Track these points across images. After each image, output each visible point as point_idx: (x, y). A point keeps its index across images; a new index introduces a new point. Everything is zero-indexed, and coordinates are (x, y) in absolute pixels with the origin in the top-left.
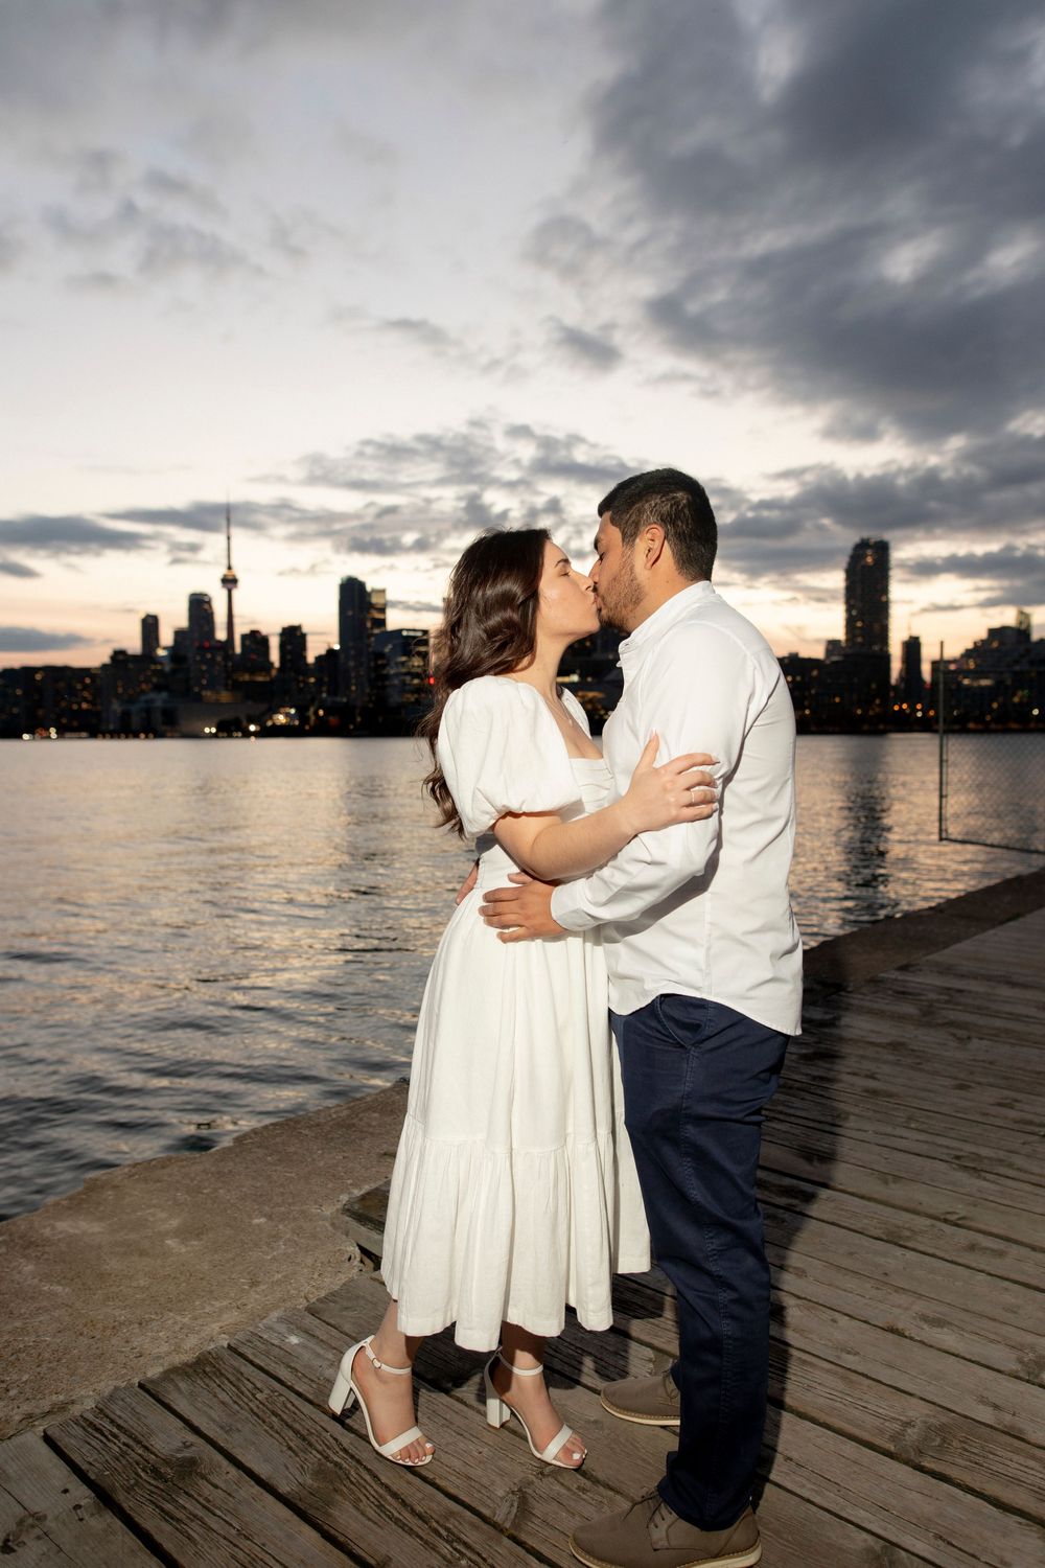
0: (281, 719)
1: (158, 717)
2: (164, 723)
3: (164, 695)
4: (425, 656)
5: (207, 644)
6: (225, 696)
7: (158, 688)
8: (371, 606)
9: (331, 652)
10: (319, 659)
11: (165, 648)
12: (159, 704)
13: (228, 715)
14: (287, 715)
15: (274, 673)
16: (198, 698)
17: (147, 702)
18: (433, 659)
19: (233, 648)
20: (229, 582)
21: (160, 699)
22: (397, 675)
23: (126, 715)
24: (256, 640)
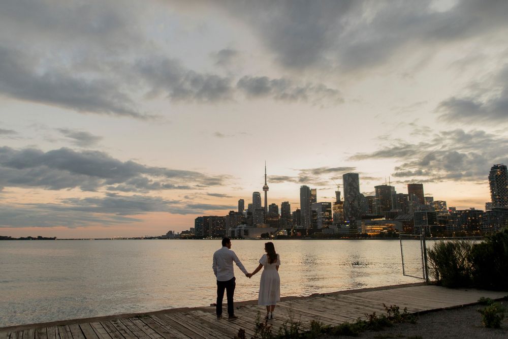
0: (281, 233)
1: (243, 233)
2: (244, 235)
3: (245, 225)
4: (330, 211)
5: (258, 209)
6: (264, 225)
7: (243, 223)
8: (311, 195)
9: (298, 211)
10: (294, 213)
11: (245, 210)
12: (243, 228)
13: (265, 232)
14: (283, 231)
15: (279, 218)
16: (255, 226)
17: (240, 227)
18: (333, 212)
19: (267, 210)
20: (266, 189)
21: (244, 227)
22: (320, 218)
23: (233, 232)
24: (274, 207)
